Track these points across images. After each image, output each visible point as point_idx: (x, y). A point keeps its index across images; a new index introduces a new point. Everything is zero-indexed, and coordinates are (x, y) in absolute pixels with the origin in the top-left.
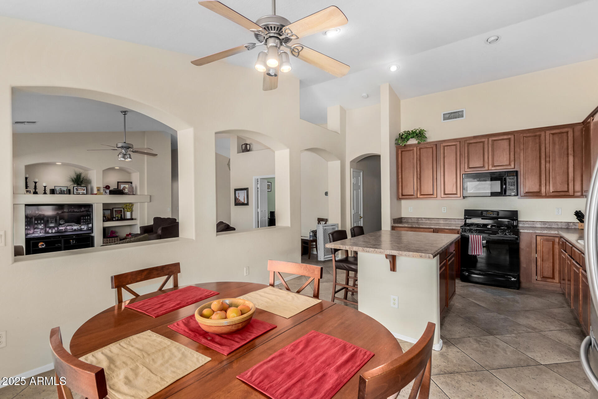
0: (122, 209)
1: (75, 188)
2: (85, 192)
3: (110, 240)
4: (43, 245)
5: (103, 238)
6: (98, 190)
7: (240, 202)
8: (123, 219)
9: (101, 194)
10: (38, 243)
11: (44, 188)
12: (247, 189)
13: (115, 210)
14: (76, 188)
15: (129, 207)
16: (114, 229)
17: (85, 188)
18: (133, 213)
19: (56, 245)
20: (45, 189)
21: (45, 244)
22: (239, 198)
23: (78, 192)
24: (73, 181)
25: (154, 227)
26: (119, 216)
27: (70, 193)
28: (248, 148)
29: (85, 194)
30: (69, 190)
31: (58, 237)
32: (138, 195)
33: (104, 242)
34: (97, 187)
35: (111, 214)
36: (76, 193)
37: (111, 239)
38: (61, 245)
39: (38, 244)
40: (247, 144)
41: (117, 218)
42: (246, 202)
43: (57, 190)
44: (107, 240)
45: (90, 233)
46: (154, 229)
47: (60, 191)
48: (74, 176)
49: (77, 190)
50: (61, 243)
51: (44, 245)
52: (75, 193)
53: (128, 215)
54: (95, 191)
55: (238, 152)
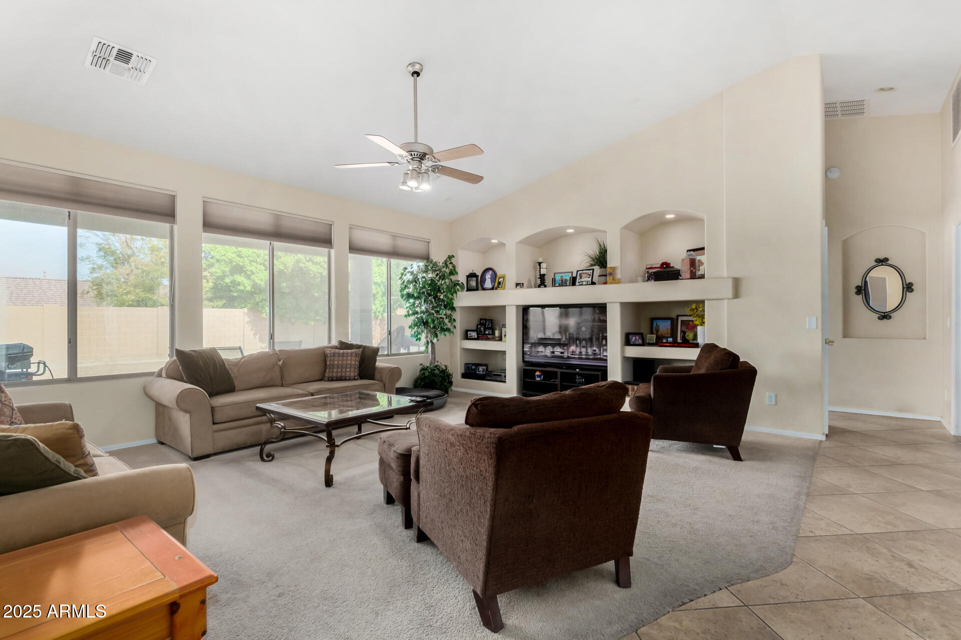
2: (592, 279)
4: (539, 376)
6: (610, 274)
9: (614, 282)
13: (682, 321)
14: (581, 274)
15: (697, 307)
17: (592, 271)
20: (543, 280)
23: (582, 280)
26: (692, 335)
27: (573, 285)
29: (590, 284)
30: (574, 279)
35: (671, 329)
36: (579, 282)
38: (558, 382)
43: (559, 279)
45: (603, 366)
47: (560, 282)
49: (582, 277)
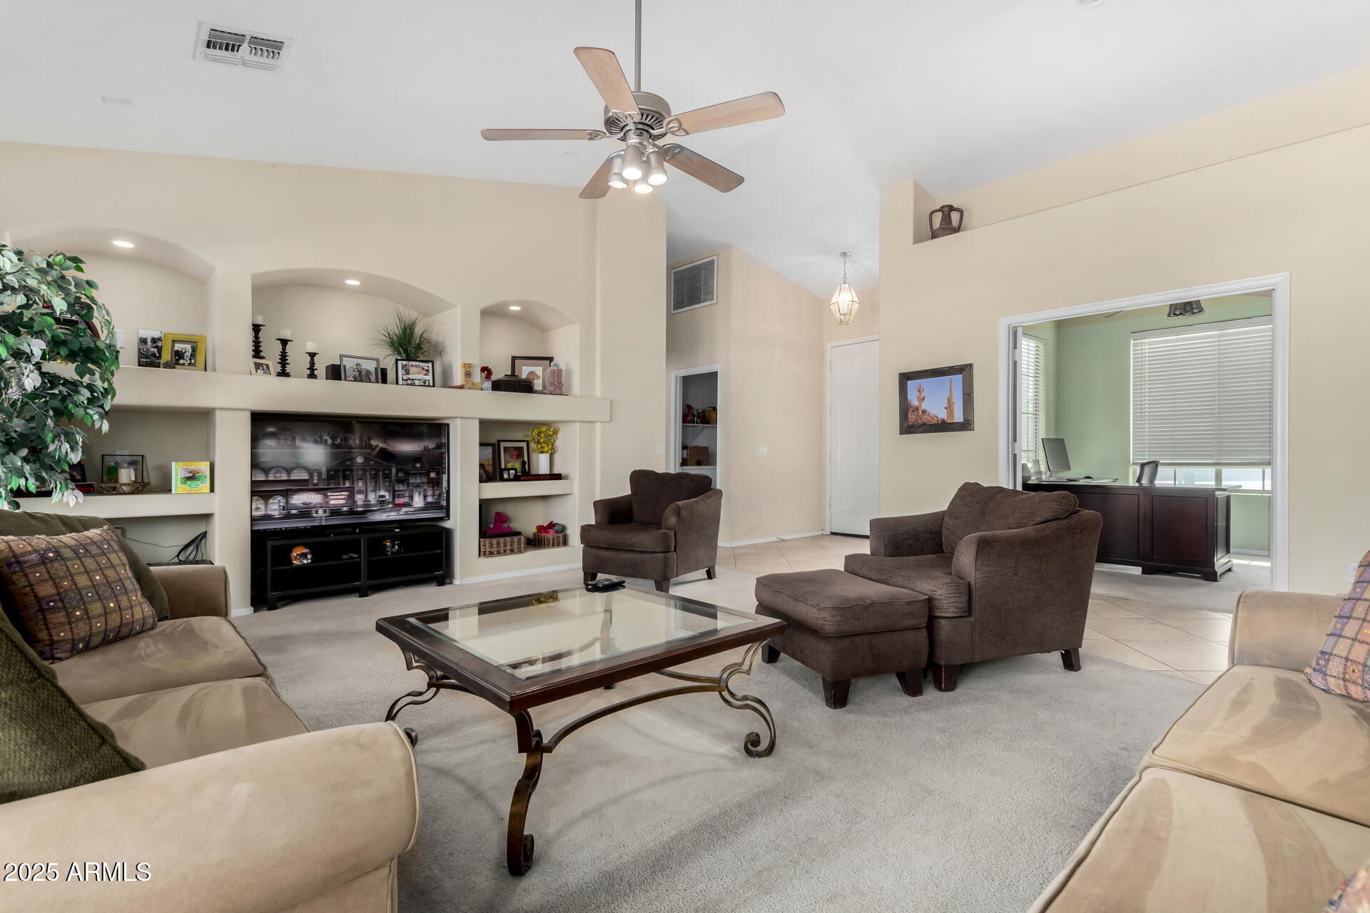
0: (524, 445)
1: (400, 363)
2: (429, 377)
3: (498, 544)
4: (304, 555)
5: (480, 538)
6: (468, 375)
7: (925, 419)
8: (526, 475)
9: (473, 387)
10: (290, 548)
11: (309, 358)
12: (964, 370)
13: (504, 448)
14: (405, 366)
15: (545, 433)
16: (500, 508)
17: (430, 365)
18: (557, 457)
19: (345, 557)
20: (312, 363)
21: (312, 553)
22: (924, 406)
23: (411, 376)
24: (392, 344)
25: (635, 505)
26: (518, 466)
27: (384, 381)
28: (955, 222)
29: (429, 386)
30: (384, 372)
31: (350, 530)
32: (576, 396)
33: (482, 550)
34: (465, 365)
35: (494, 458)
36: (403, 380)
37: (502, 540)
38: (360, 557)
39: (291, 551)
40: (951, 208)
41: (513, 472)
42: (958, 417)
43: (347, 368)
44: (491, 545)
45: (441, 519)
46: (635, 511)
48: (395, 329)
49: (407, 372)
50: (358, 552)
51: (309, 557)
52: (400, 381)
53: (541, 464)
54: (458, 378)
55: (918, 240)
